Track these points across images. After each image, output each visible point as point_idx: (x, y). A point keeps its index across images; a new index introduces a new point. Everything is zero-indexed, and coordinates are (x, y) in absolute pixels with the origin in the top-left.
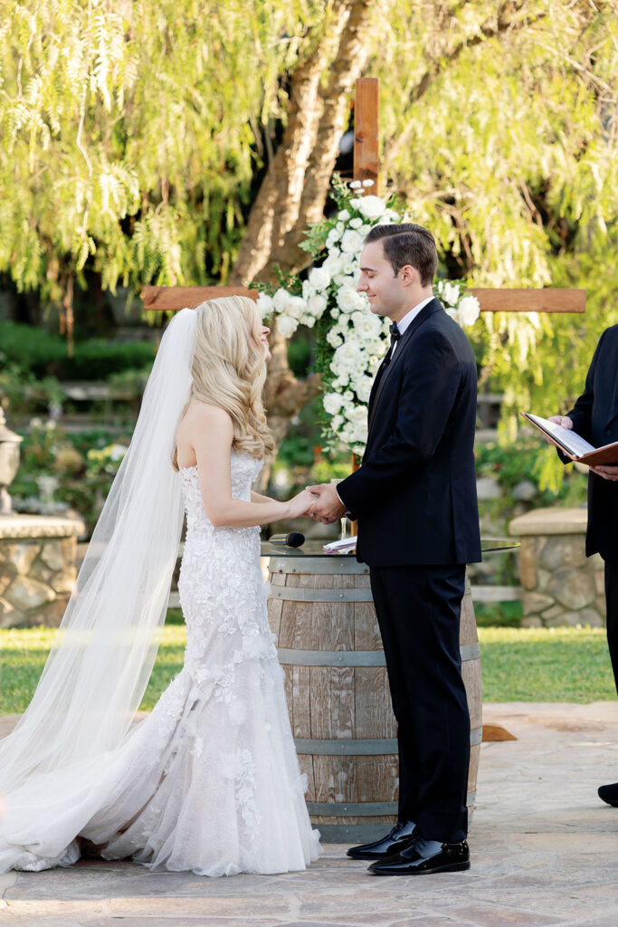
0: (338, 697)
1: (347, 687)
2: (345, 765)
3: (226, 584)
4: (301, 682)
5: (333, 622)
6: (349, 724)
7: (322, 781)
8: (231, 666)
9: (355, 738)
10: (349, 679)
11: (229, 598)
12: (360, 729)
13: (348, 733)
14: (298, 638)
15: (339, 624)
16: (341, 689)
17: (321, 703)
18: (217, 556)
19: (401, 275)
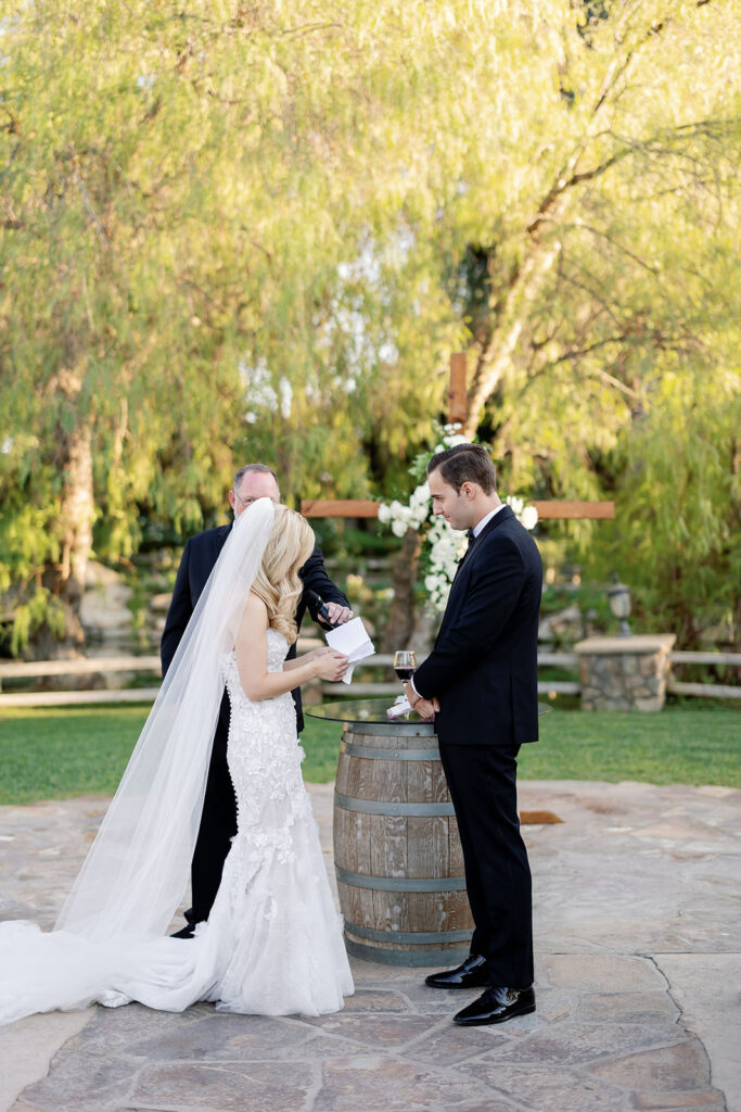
0: (393, 841)
1: (401, 833)
2: (399, 900)
3: (274, 756)
4: (363, 828)
5: (390, 778)
6: (402, 865)
7: (380, 912)
8: (286, 829)
9: (407, 878)
10: (403, 827)
11: (277, 768)
12: (411, 870)
13: (401, 873)
14: (361, 789)
15: (395, 780)
16: (395, 835)
17: (379, 846)
18: (264, 731)
19: (463, 493)
